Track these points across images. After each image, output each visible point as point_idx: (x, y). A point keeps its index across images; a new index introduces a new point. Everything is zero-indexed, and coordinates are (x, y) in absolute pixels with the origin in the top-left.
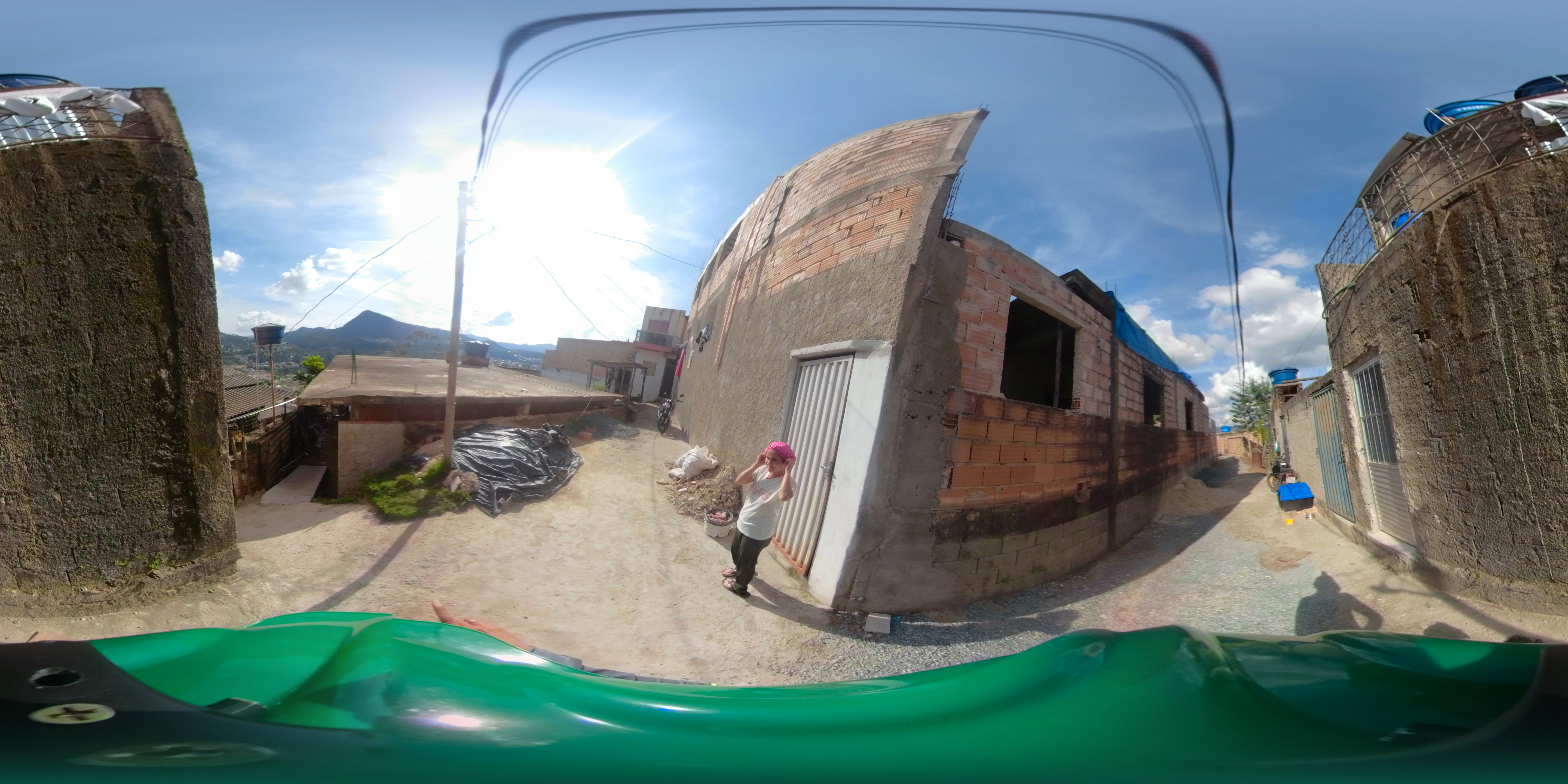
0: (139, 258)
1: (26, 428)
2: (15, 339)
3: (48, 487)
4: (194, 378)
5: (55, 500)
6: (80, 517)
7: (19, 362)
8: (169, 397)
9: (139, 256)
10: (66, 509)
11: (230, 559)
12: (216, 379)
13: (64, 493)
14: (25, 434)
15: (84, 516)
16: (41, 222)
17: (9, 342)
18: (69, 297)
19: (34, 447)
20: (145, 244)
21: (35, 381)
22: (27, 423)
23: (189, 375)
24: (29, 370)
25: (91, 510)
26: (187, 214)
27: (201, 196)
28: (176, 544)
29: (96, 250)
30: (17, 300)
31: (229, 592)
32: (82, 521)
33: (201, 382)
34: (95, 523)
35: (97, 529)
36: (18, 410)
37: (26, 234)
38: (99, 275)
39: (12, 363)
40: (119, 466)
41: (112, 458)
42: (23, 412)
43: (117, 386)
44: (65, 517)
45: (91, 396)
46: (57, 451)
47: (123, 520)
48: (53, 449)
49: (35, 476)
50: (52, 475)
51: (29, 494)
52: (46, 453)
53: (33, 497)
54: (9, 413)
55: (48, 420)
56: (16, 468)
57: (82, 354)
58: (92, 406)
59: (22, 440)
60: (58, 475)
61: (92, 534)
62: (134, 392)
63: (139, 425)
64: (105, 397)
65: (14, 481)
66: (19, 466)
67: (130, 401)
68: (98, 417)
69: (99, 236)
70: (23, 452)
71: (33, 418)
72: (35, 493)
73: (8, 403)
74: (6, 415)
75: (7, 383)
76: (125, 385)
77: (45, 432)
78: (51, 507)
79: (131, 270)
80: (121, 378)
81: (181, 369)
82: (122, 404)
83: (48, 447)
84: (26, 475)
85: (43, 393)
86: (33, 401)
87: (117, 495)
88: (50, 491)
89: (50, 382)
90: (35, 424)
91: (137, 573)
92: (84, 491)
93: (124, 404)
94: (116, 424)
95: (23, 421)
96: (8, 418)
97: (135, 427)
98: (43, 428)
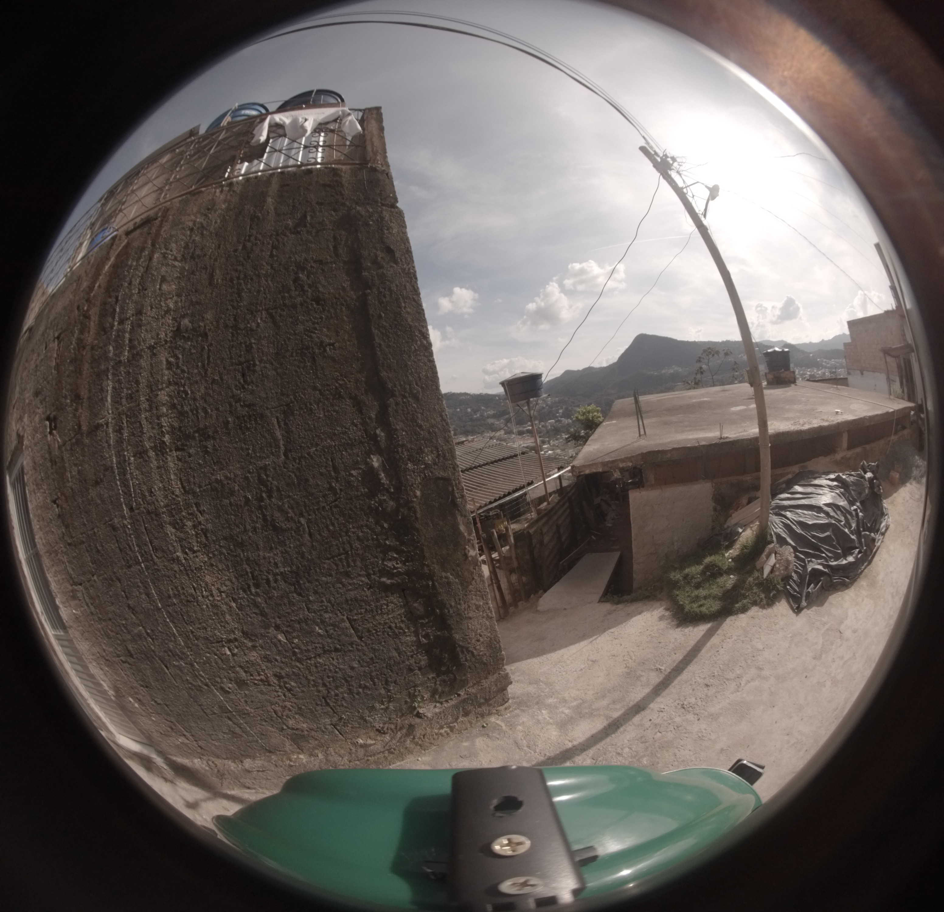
0: (336, 313)
2: (194, 432)
3: (267, 627)
5: (280, 641)
6: (315, 657)
7: (199, 464)
8: (388, 491)
9: (336, 310)
10: (296, 650)
11: (499, 686)
12: (447, 460)
13: (287, 631)
14: (220, 561)
15: (319, 655)
17: (188, 437)
18: (254, 371)
19: (236, 577)
20: (342, 293)
21: (219, 488)
22: (220, 546)
23: (409, 459)
24: (212, 474)
25: (324, 648)
26: (389, 251)
27: (403, 226)
28: (434, 675)
30: (198, 378)
31: (503, 724)
32: (319, 663)
33: (427, 466)
34: (334, 663)
35: (340, 669)
36: (207, 530)
38: (289, 339)
39: (192, 465)
40: (340, 588)
41: (329, 579)
42: (212, 532)
43: (318, 485)
44: (299, 660)
45: (288, 501)
46: (262, 579)
47: (365, 655)
48: (257, 576)
49: (247, 614)
50: (266, 610)
51: (250, 638)
52: (251, 583)
53: (255, 641)
54: (197, 534)
55: (242, 539)
56: (224, 607)
57: (271, 447)
58: (291, 514)
59: (219, 570)
60: (273, 609)
61: (337, 677)
62: (341, 490)
63: (353, 533)
64: (305, 502)
65: (228, 624)
66: (226, 604)
67: (337, 503)
68: (301, 529)
69: (293, 288)
70: (226, 586)
71: (225, 539)
72: (256, 635)
73: (194, 521)
74: (194, 538)
75: (189, 493)
76: (328, 482)
77: (242, 555)
78: (279, 651)
79: (325, 330)
80: (321, 474)
81: (397, 452)
82: (327, 508)
83: (250, 575)
84: (238, 614)
85: (231, 504)
86: (220, 515)
87: (348, 624)
88: (270, 631)
89: (237, 488)
90: (229, 546)
91: (403, 715)
92: (307, 625)
93: (331, 507)
94: (323, 534)
95: (214, 544)
96: (197, 542)
97: (350, 536)
98: (239, 551)
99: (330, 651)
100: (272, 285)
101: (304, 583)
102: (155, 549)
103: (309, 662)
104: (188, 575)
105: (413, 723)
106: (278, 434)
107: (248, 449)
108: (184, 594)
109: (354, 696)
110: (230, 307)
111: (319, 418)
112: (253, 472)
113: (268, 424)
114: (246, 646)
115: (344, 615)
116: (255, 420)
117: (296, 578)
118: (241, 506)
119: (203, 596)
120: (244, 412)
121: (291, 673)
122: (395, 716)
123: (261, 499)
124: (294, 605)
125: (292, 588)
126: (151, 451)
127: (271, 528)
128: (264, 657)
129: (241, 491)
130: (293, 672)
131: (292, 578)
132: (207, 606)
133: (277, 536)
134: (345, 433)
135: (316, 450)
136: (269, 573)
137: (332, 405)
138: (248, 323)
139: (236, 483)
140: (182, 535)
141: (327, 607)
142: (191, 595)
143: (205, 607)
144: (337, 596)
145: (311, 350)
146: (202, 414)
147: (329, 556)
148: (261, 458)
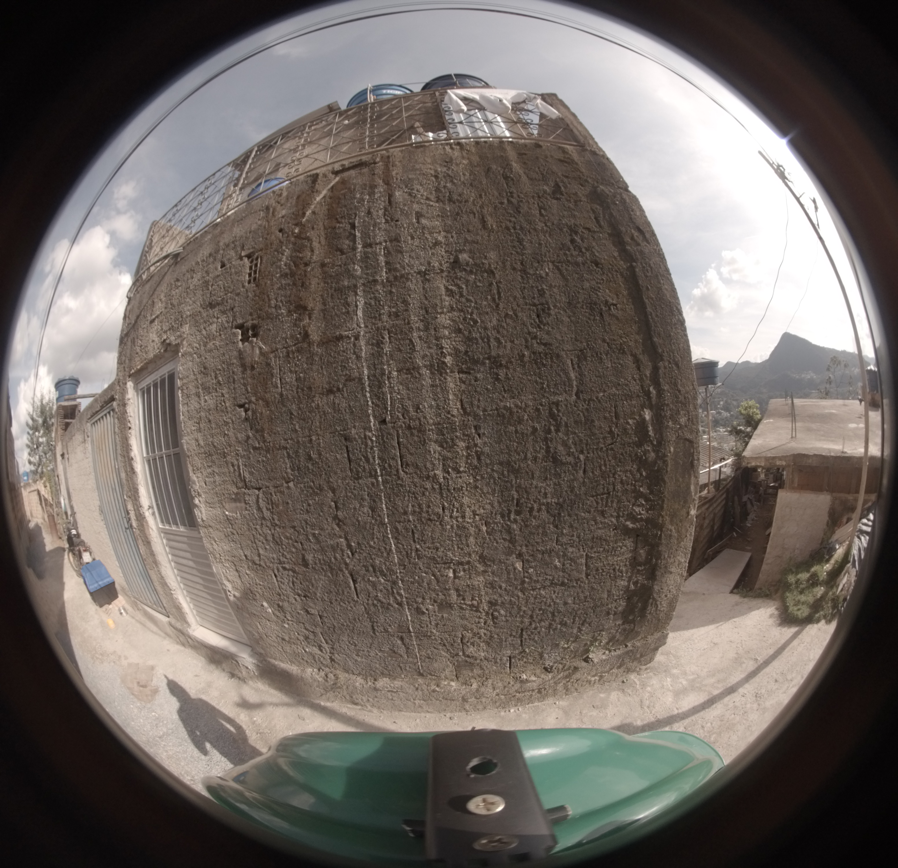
0: (613, 277)
1: (491, 477)
2: (484, 358)
3: (509, 553)
4: (675, 422)
5: (515, 569)
6: (540, 589)
7: (487, 389)
8: (652, 443)
9: (613, 275)
10: (526, 580)
12: (694, 425)
13: (528, 561)
14: (487, 485)
15: (545, 587)
16: (515, 223)
17: (476, 362)
19: (499, 502)
21: (507, 414)
22: (493, 470)
23: (671, 418)
24: (501, 401)
25: (552, 580)
29: (571, 263)
30: (488, 310)
32: (540, 595)
33: (681, 427)
35: (555, 603)
36: (482, 453)
37: (499, 234)
39: (478, 389)
40: (592, 525)
41: (587, 515)
42: (488, 455)
43: (601, 427)
44: (523, 591)
45: (573, 437)
46: (526, 507)
47: (582, 592)
48: (522, 504)
49: (495, 539)
50: (517, 537)
51: (485, 563)
52: (513, 509)
53: (490, 566)
54: (469, 455)
55: (519, 466)
56: (472, 530)
57: (565, 385)
58: (573, 450)
59: (483, 493)
60: (524, 537)
61: (547, 610)
62: (618, 435)
63: (619, 476)
64: (587, 440)
65: (468, 546)
66: (477, 527)
67: (613, 446)
68: (579, 464)
69: (572, 248)
70: (484, 509)
71: (501, 464)
72: (494, 562)
73: (468, 443)
74: (464, 459)
75: (469, 415)
76: (609, 426)
77: (514, 482)
78: (509, 578)
79: (607, 291)
80: (605, 418)
81: (663, 410)
82: (604, 449)
83: (515, 502)
84: (484, 538)
85: (516, 432)
86: (502, 441)
87: (584, 561)
88: (511, 558)
89: (526, 417)
90: (503, 471)
91: (574, 657)
92: (550, 556)
93: (607, 449)
94: (596, 473)
95: (487, 467)
96: (467, 463)
97: (615, 478)
98: (512, 477)
99: (556, 584)
100: (551, 241)
101: (564, 516)
102: (405, 464)
103: (532, 592)
104: (441, 494)
105: (579, 666)
106: (573, 375)
107: (544, 383)
108: (428, 512)
109: (549, 632)
110: (514, 252)
111: (608, 368)
112: (545, 406)
113: (563, 364)
114: (476, 571)
115: (584, 551)
116: (551, 358)
117: (559, 510)
118: (527, 435)
119: (451, 517)
120: (541, 349)
121: (508, 601)
122: (567, 657)
123: (549, 432)
124: (546, 535)
125: (552, 519)
126: (425, 369)
127: (551, 460)
128: (490, 583)
129: (530, 421)
130: (511, 600)
131: (556, 509)
132: (452, 527)
133: (555, 468)
134: (627, 385)
135: (604, 395)
136: (535, 502)
137: (618, 359)
138: (537, 270)
139: (525, 412)
140: (449, 455)
141: (574, 541)
142: (438, 514)
143: (448, 527)
144: (587, 532)
145: (598, 306)
146: (493, 343)
147: (594, 494)
148: (555, 394)
